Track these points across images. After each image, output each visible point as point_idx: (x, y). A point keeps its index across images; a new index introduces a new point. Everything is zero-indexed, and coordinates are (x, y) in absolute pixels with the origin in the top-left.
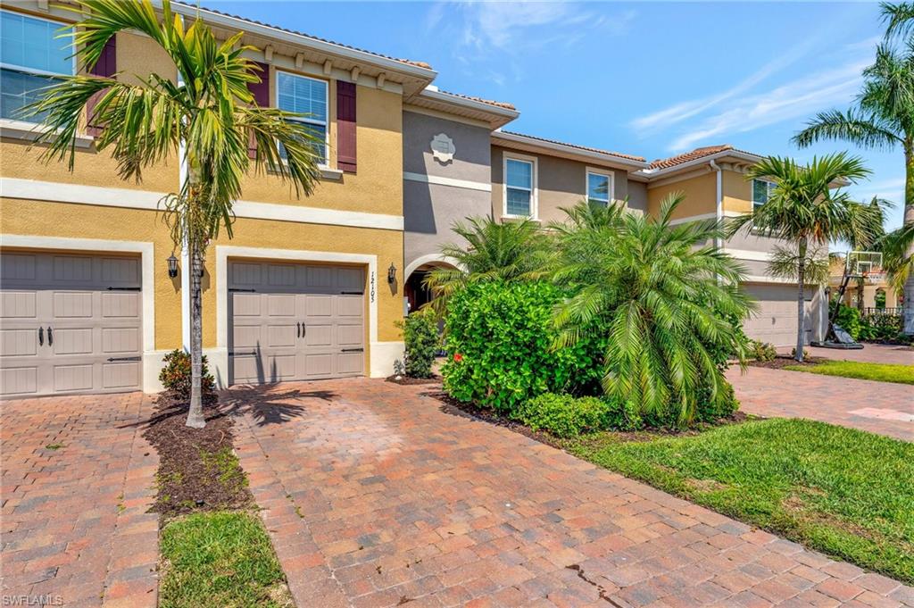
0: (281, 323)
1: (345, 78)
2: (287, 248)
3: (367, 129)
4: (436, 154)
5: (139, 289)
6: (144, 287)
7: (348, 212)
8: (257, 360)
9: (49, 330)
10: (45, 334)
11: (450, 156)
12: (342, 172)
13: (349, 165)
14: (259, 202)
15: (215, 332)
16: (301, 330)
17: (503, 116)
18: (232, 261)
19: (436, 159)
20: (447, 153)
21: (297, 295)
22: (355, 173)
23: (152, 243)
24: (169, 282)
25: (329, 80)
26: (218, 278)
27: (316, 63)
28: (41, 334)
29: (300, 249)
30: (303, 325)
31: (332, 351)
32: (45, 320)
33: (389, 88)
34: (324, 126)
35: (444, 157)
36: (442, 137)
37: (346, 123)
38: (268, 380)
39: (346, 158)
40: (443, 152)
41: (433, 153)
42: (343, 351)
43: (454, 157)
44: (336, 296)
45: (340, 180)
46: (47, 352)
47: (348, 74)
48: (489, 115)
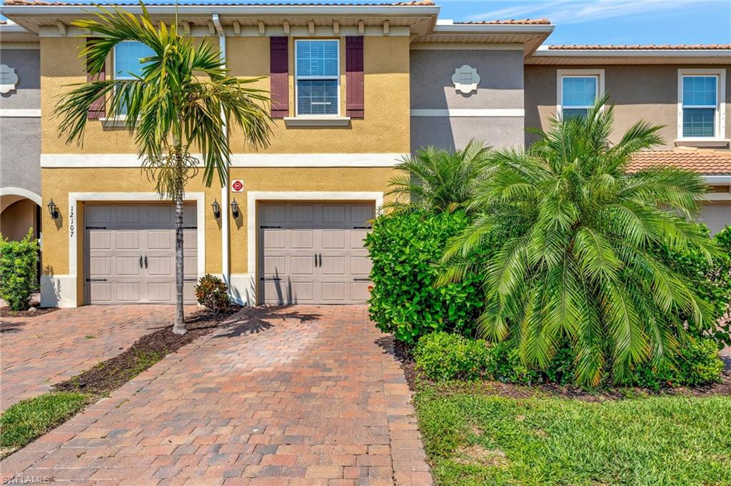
0: (301, 254)
1: (353, 33)
2: (302, 190)
3: (374, 75)
4: (458, 86)
5: (196, 228)
6: (198, 226)
7: (356, 154)
8: (276, 285)
9: (146, 258)
10: (144, 259)
11: (474, 86)
12: (349, 118)
13: (356, 111)
14: (280, 153)
15: (247, 261)
16: (318, 261)
17: (534, 33)
18: (260, 203)
19: (458, 92)
20: (471, 84)
21: (315, 230)
22: (362, 118)
23: (203, 193)
24: (215, 221)
25: (339, 38)
26: (248, 217)
27: (327, 26)
28: (141, 260)
29: (314, 190)
30: (320, 256)
31: (345, 280)
32: (143, 251)
33: (395, 33)
34: (336, 80)
35: (466, 88)
36: (466, 68)
37: (354, 73)
38: (285, 302)
39: (353, 106)
40: (466, 83)
41: (454, 86)
42: (355, 280)
43: (478, 87)
44: (349, 231)
45: (348, 126)
46: (145, 273)
47: (356, 28)
48: (518, 35)
